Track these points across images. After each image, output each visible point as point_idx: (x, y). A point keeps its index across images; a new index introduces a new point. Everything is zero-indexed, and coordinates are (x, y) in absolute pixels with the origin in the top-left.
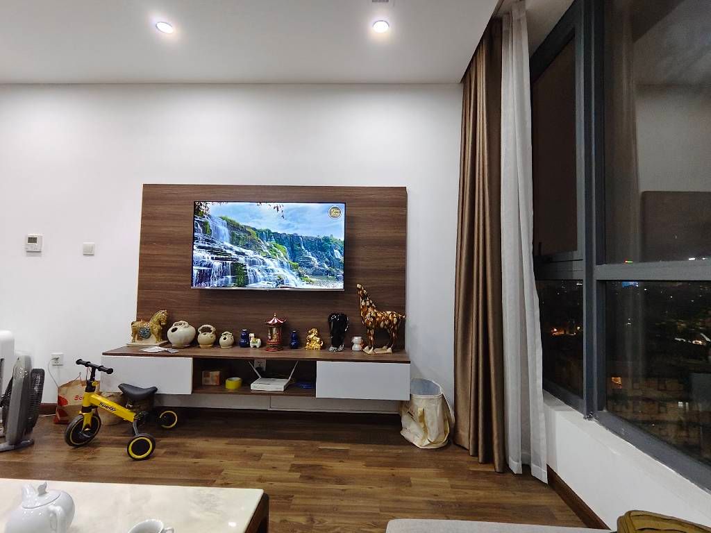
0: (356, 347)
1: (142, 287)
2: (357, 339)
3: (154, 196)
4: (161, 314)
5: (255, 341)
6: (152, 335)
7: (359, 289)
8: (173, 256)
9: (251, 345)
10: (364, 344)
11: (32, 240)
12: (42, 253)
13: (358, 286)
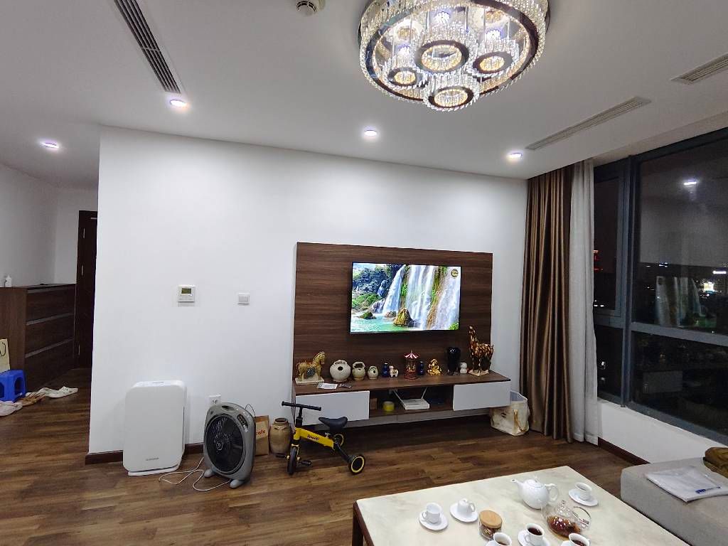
0: (463, 371)
1: (298, 332)
2: (464, 365)
3: (307, 254)
4: (321, 355)
5: (393, 371)
6: (316, 374)
7: (471, 330)
8: (325, 305)
9: (392, 375)
10: (469, 368)
11: (186, 291)
12: (196, 303)
13: (471, 328)
